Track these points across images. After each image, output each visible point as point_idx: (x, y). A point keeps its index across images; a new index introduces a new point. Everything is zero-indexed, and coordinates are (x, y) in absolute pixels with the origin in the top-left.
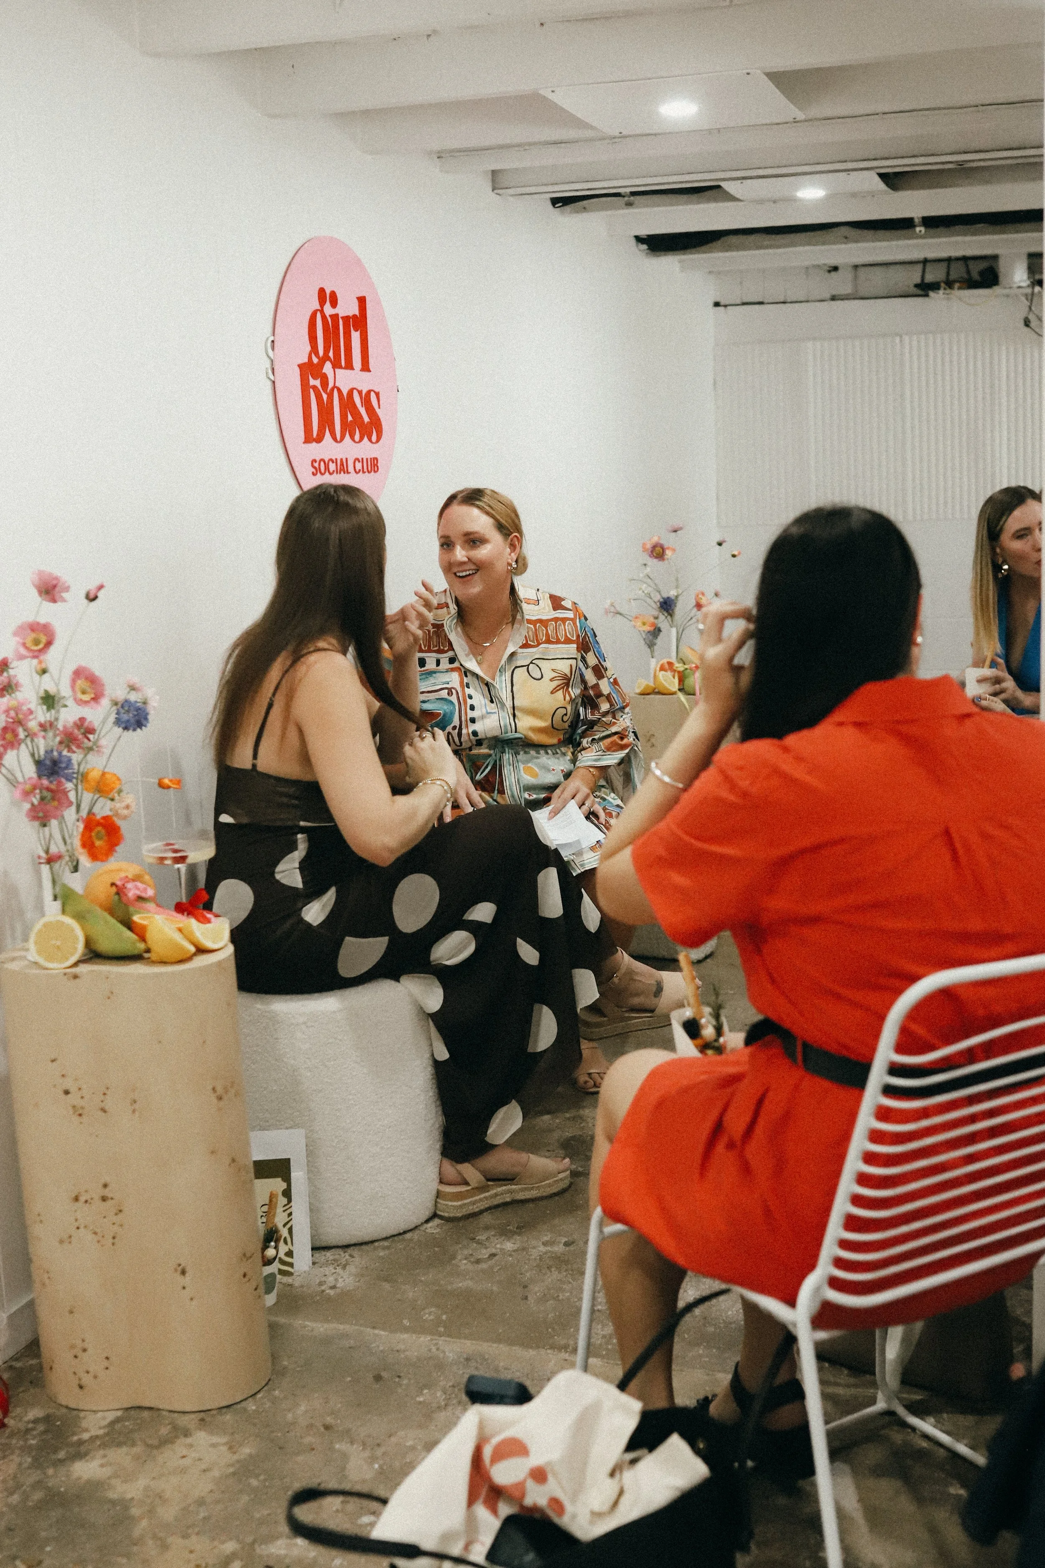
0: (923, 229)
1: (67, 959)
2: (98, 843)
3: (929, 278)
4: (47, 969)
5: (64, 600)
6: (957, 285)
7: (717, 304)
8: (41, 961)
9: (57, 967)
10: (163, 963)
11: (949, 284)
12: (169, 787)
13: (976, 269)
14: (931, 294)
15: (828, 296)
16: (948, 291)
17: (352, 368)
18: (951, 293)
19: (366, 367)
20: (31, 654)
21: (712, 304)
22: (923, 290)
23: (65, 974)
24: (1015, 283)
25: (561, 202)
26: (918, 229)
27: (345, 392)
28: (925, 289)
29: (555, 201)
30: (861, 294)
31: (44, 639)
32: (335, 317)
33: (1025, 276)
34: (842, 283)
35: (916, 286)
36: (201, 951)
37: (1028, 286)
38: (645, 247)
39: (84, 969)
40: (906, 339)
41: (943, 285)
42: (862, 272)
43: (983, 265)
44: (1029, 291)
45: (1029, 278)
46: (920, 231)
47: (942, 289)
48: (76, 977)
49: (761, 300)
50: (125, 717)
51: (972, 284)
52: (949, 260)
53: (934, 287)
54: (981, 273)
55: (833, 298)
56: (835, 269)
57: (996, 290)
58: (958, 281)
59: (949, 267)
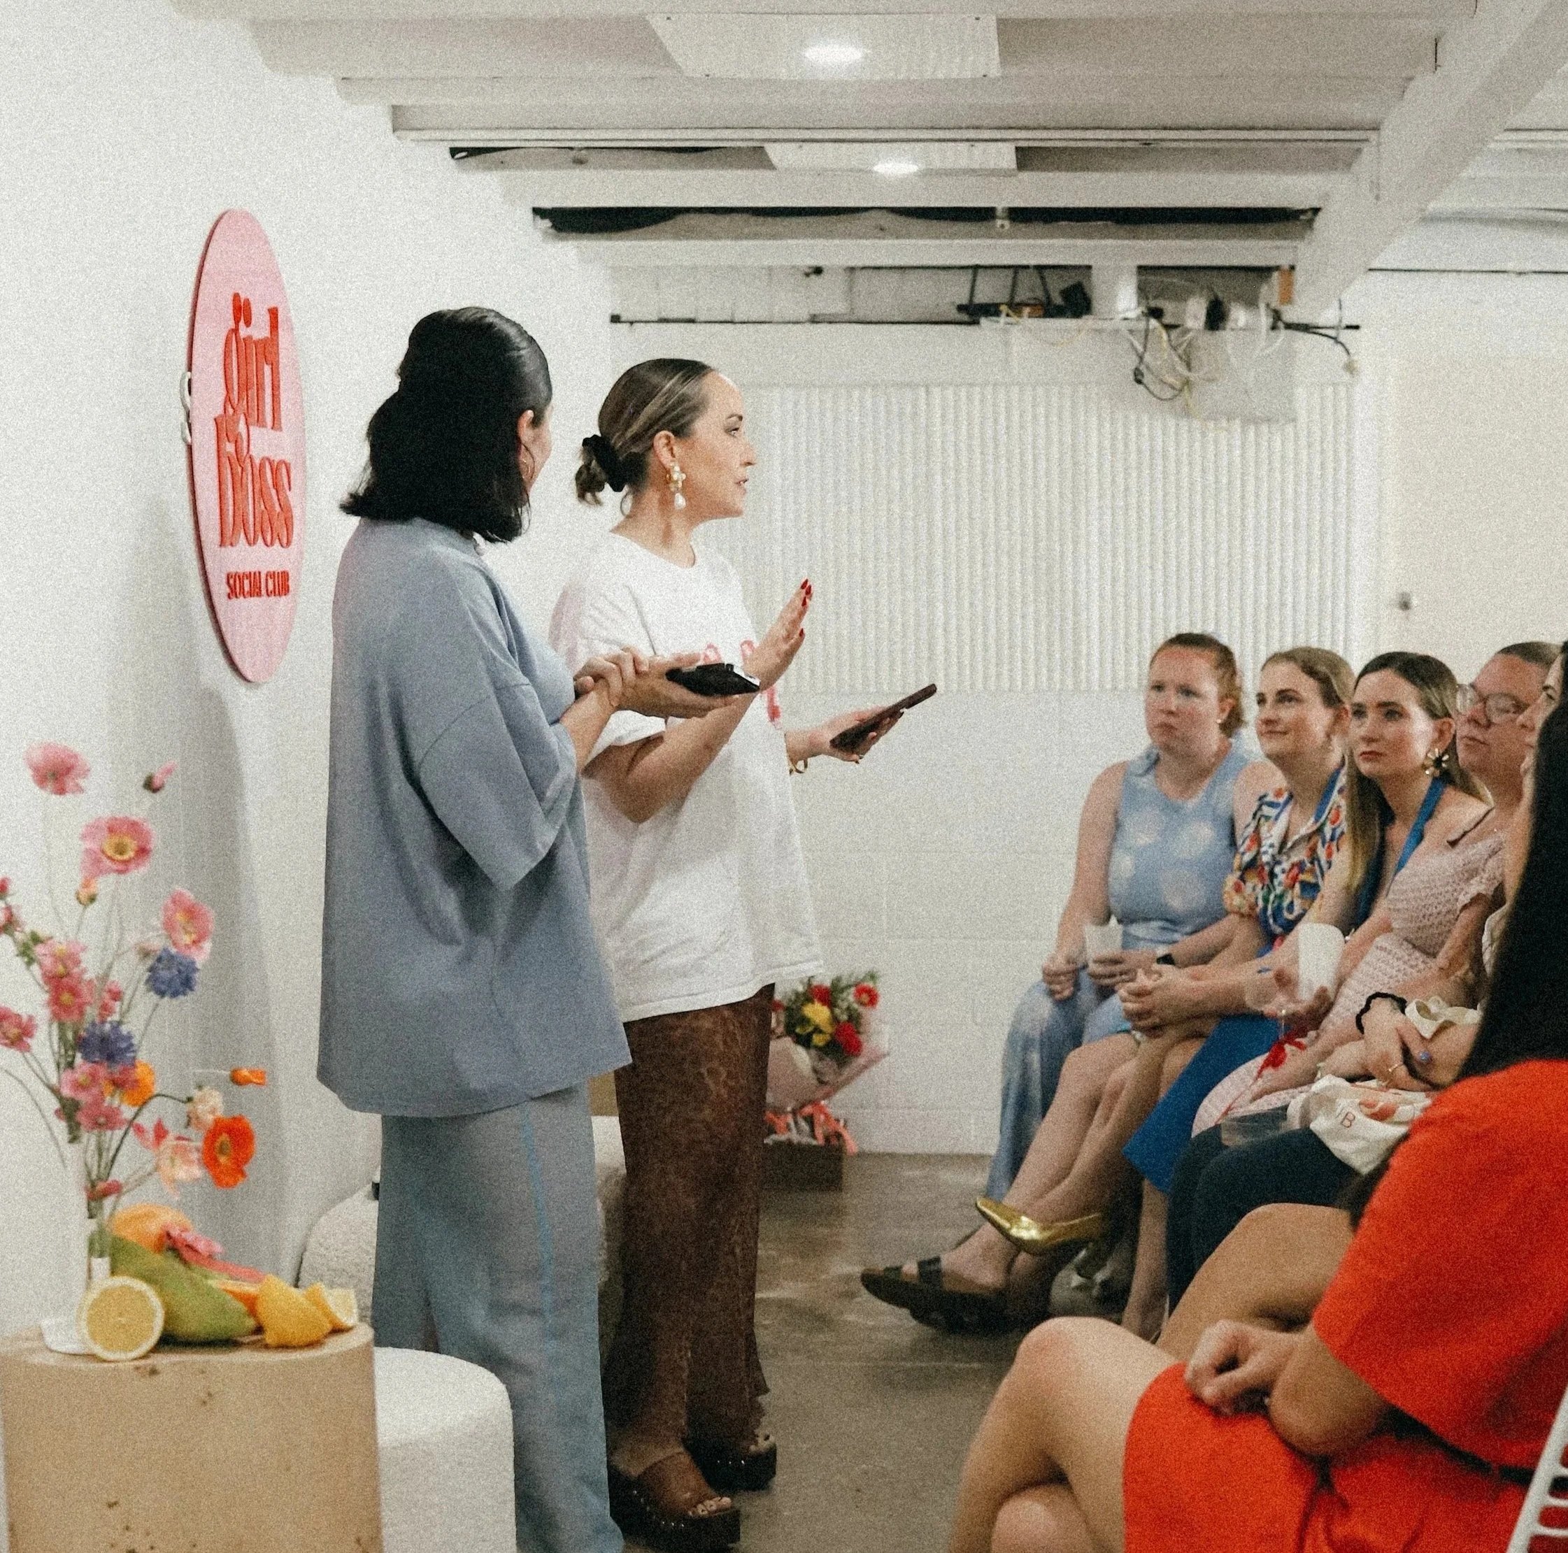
0: (1007, 223)
1: (137, 1345)
2: (223, 1160)
3: (981, 298)
4: (105, 1361)
5: (80, 790)
6: (1027, 310)
7: (615, 319)
8: (98, 1350)
9: (125, 1357)
10: (284, 1347)
11: (1016, 307)
12: (248, 1081)
13: (1056, 286)
14: (983, 321)
15: (806, 317)
16: (1013, 319)
17: (264, 426)
18: (1017, 323)
19: (276, 425)
20: (115, 867)
21: (608, 319)
22: (971, 315)
23: (137, 1368)
24: (1118, 313)
25: (464, 153)
26: (999, 222)
27: (257, 462)
28: (973, 313)
29: (454, 152)
30: (860, 314)
31: (132, 846)
32: (248, 339)
33: (1134, 303)
34: (829, 297)
35: (961, 308)
36: (338, 1330)
37: (1138, 319)
38: (547, 223)
39: (164, 1360)
40: (936, 391)
41: (1004, 308)
42: (861, 278)
43: (1068, 281)
44: (1142, 325)
45: (1139, 303)
46: (1002, 226)
47: (1003, 315)
48: (154, 1372)
49: (692, 316)
50: (165, 974)
51: (1048, 310)
52: (1017, 269)
53: (990, 310)
54: (1065, 294)
55: (814, 320)
56: (818, 271)
57: (1086, 322)
58: (1027, 305)
59: (1015, 278)
